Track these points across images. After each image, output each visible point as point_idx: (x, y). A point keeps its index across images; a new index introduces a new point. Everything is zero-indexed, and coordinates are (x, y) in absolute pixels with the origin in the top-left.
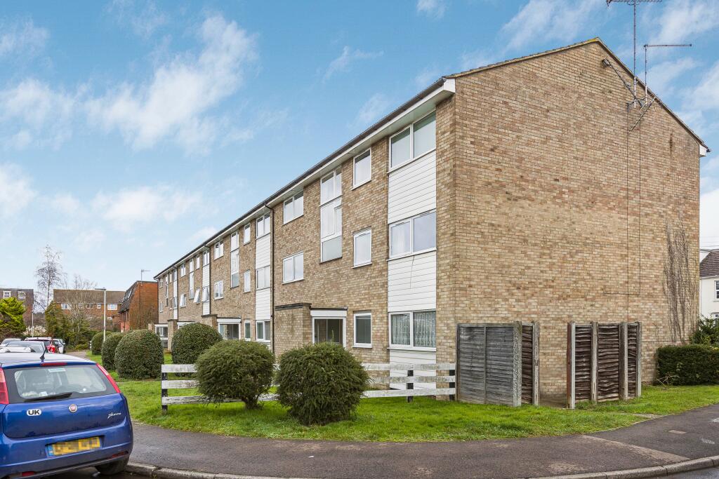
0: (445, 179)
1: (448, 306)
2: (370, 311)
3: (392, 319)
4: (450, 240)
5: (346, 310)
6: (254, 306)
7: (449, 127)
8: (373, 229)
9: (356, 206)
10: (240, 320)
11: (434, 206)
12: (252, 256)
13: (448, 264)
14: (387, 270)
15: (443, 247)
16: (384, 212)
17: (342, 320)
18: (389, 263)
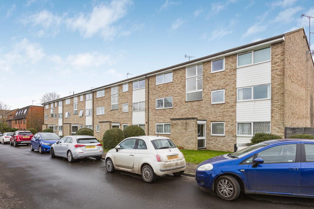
0: (278, 73)
1: (279, 120)
2: (224, 121)
3: (238, 125)
4: (281, 96)
5: (206, 121)
6: (131, 118)
7: (280, 53)
8: (226, 90)
9: (214, 80)
10: (119, 124)
11: (270, 82)
12: (129, 97)
13: (279, 105)
14: (236, 106)
15: (276, 98)
16: (234, 83)
17: (204, 125)
18: (237, 103)
